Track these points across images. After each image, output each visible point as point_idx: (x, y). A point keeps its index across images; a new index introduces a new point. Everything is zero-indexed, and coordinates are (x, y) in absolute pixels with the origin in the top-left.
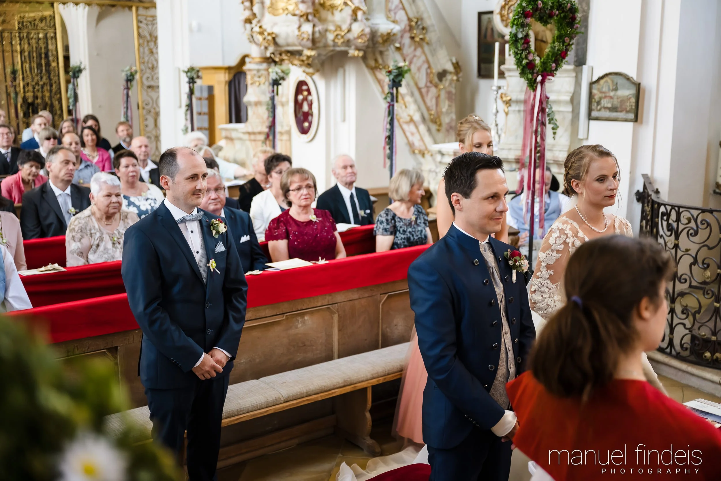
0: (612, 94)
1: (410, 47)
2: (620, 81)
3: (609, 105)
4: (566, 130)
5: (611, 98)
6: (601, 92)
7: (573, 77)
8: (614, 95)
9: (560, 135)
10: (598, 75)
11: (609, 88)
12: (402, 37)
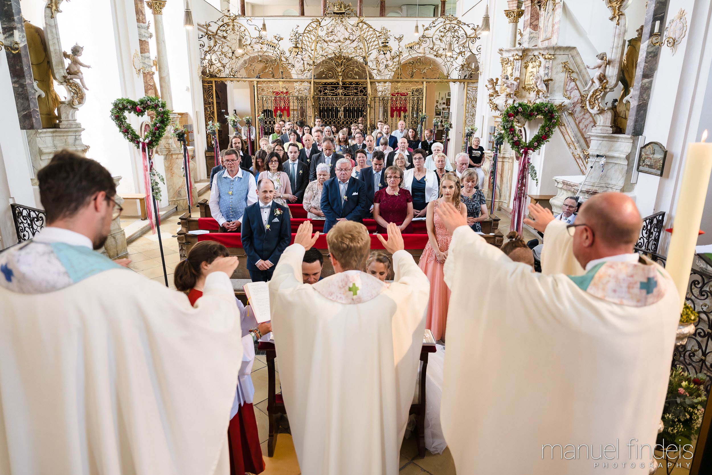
0: (651, 156)
1: (580, 112)
2: (657, 148)
3: (649, 164)
4: (623, 177)
5: (651, 159)
6: (646, 154)
7: (631, 142)
8: (652, 157)
9: (619, 179)
10: (646, 143)
11: (650, 152)
12: (574, 107)
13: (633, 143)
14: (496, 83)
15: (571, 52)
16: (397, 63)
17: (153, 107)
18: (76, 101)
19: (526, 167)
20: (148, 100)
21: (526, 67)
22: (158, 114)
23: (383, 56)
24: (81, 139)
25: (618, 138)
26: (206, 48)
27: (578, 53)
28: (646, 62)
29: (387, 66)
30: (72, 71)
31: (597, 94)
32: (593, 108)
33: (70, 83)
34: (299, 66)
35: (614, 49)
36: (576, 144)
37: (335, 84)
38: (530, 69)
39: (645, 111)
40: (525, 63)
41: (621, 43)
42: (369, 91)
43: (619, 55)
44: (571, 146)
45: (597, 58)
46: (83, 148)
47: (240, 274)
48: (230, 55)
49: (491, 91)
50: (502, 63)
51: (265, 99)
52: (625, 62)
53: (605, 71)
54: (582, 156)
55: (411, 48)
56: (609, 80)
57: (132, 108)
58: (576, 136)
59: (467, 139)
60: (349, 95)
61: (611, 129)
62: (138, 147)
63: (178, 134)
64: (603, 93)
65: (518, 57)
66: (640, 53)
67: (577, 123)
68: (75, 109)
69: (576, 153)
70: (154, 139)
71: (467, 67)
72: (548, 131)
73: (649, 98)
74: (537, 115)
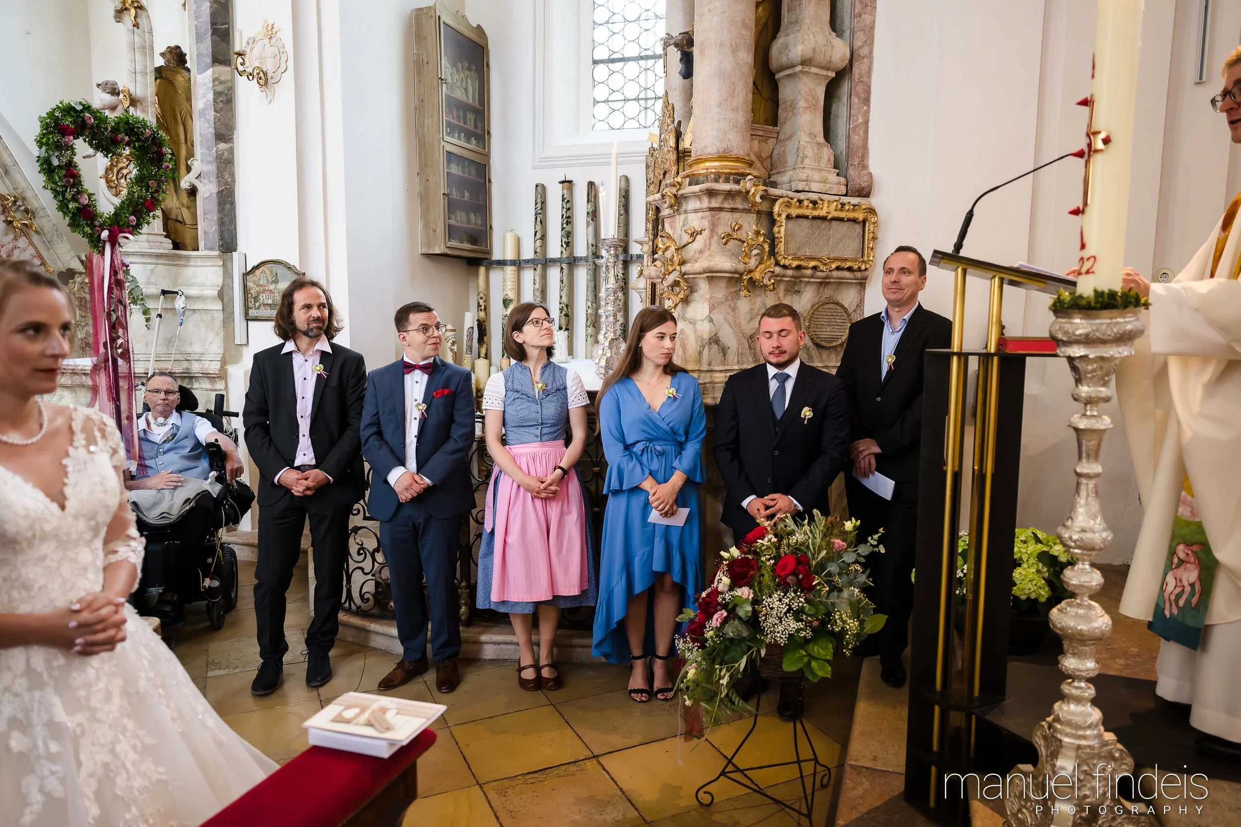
0: (272, 287)
2: (280, 270)
3: (270, 302)
4: (217, 334)
5: (272, 292)
6: (258, 286)
7: (219, 266)
8: (275, 289)
9: (209, 340)
10: (253, 263)
11: (268, 280)
13: (224, 265)
19: (120, 277)
28: (215, 111)
31: (121, 165)
32: (117, 195)
35: (139, 77)
39: (233, 204)
72: (155, 191)
73: (234, 181)
74: (128, 144)
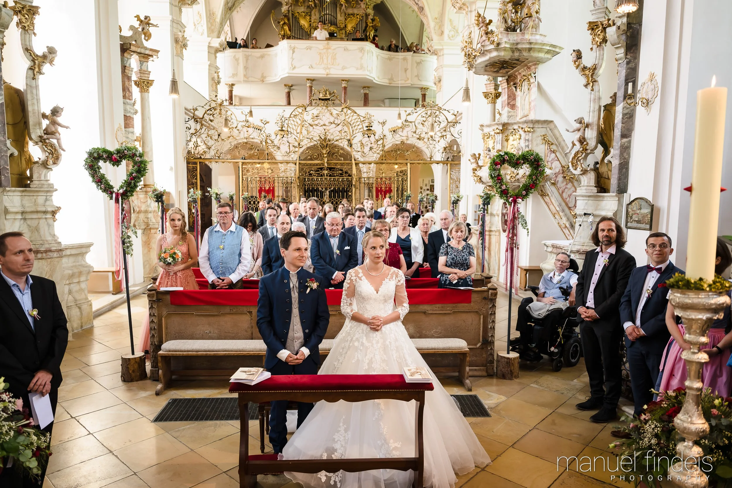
0: (638, 212)
1: (563, 182)
3: (637, 219)
5: (638, 214)
6: (633, 211)
7: (616, 200)
10: (632, 199)
11: (637, 208)
12: (556, 177)
13: (619, 200)
14: (479, 158)
15: (549, 126)
16: (381, 146)
17: (130, 157)
18: (50, 162)
19: (516, 216)
20: (125, 150)
21: (507, 140)
22: (135, 163)
23: (368, 139)
24: (52, 200)
25: (603, 197)
26: (192, 131)
27: (556, 127)
28: (622, 123)
29: (371, 148)
30: (49, 131)
31: (579, 156)
32: (576, 169)
33: (46, 143)
34: (284, 148)
35: (591, 113)
36: (561, 214)
37: (320, 165)
38: (510, 142)
39: (627, 169)
40: (506, 136)
41: (597, 107)
42: (354, 171)
43: (596, 118)
44: (556, 216)
45: (575, 123)
46: (54, 209)
47: (215, 335)
48: (216, 137)
49: (474, 166)
50: (483, 139)
51: (249, 180)
52: (603, 126)
53: (584, 133)
54: (568, 225)
55: (394, 131)
56: (589, 142)
57: (108, 157)
58: (560, 205)
59: (453, 207)
60: (334, 176)
61: (596, 189)
62: (111, 198)
63: (157, 195)
64: (584, 154)
65: (498, 131)
66: (617, 115)
67: (561, 192)
68: (49, 170)
69: (561, 223)
70: (129, 189)
71: (450, 150)
72: (535, 180)
73: (629, 156)
74: (524, 163)
